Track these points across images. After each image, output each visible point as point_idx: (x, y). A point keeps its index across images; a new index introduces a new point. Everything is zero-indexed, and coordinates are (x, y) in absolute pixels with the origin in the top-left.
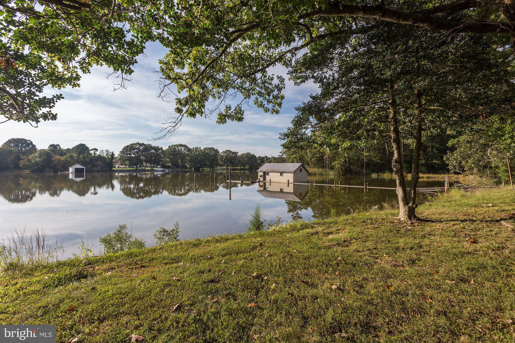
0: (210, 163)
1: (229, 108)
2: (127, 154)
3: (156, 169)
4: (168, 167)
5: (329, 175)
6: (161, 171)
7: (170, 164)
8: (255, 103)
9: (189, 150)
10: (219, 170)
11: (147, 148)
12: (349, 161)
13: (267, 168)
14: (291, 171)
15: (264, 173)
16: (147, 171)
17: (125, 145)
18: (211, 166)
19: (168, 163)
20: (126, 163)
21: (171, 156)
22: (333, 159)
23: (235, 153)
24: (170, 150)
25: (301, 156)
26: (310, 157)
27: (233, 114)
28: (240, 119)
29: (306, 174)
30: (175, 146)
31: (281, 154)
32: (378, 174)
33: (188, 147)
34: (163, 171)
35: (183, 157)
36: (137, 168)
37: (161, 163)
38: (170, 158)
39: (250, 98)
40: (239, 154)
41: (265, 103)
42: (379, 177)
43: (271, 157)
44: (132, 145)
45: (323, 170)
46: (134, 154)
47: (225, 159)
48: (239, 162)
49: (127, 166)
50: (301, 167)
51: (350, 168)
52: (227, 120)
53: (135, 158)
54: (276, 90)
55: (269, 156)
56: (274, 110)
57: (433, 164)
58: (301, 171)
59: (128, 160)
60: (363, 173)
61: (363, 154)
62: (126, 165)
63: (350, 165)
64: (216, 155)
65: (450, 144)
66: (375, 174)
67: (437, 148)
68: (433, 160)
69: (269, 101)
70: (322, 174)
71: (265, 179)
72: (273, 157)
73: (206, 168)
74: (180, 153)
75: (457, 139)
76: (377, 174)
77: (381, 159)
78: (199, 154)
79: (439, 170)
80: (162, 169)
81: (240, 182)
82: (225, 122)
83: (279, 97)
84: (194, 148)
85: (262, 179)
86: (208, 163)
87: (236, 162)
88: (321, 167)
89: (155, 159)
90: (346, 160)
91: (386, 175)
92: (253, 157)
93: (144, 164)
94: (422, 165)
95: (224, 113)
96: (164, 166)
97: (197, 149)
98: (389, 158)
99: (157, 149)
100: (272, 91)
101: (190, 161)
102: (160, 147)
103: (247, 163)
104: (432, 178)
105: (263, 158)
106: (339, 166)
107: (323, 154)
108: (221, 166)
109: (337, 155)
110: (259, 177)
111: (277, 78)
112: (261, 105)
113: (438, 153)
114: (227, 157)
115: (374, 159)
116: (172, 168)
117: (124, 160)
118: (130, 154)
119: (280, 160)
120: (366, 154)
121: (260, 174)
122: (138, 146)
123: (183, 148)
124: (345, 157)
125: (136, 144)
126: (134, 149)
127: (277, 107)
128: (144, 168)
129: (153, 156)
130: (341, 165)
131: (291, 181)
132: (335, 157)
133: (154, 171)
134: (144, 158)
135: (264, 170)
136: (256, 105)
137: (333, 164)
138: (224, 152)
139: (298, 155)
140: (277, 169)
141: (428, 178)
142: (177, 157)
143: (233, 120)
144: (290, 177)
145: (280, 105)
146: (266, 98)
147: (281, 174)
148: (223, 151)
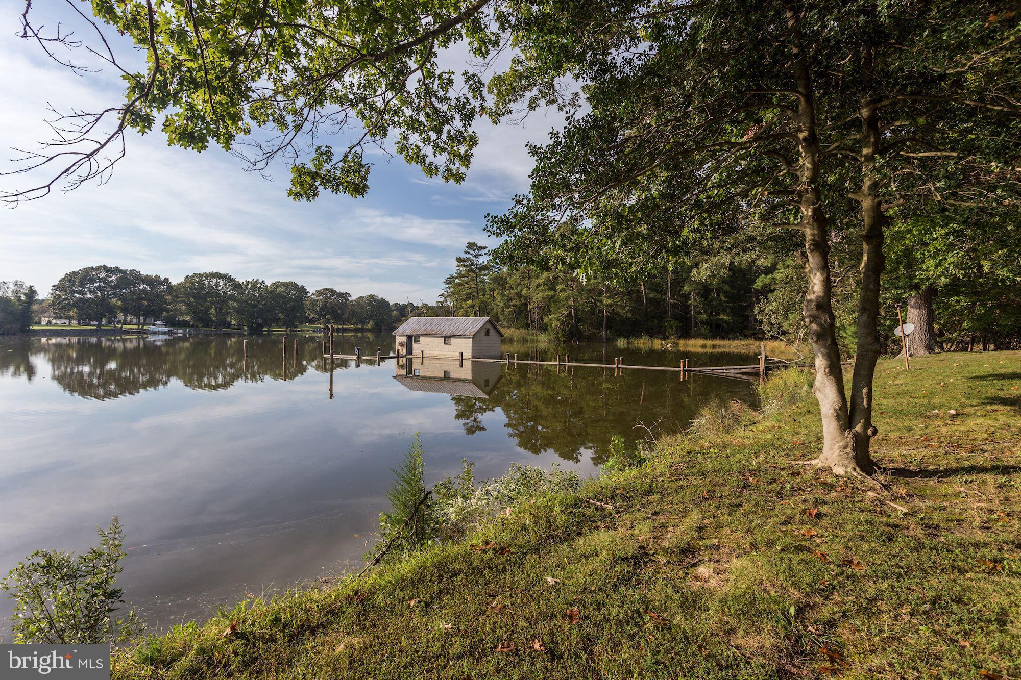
0: (288, 316)
1: (325, 154)
2: (73, 292)
3: (151, 328)
4: (185, 324)
5: (538, 341)
6: (165, 333)
7: (187, 318)
8: (401, 150)
9: (237, 286)
10: (307, 330)
11: (129, 279)
12: (576, 315)
13: (415, 328)
14: (467, 333)
15: (410, 338)
16: (128, 332)
17: (69, 271)
18: (290, 322)
19: (182, 314)
20: (71, 313)
21: (192, 300)
22: (546, 309)
23: (345, 296)
24: (188, 285)
25: (482, 302)
26: (502, 304)
27: (338, 173)
28: (359, 189)
29: (498, 339)
30: (201, 276)
31: (442, 300)
32: (628, 339)
33: (233, 280)
34: (170, 333)
35: (221, 301)
36: (99, 325)
37: (165, 314)
38: (188, 304)
39: (385, 135)
40: (354, 297)
41: (428, 150)
42: (631, 346)
43: (420, 305)
44: (87, 271)
45: (526, 331)
46: (91, 292)
47: (322, 309)
48: (353, 314)
49: (74, 322)
50: (489, 326)
51: (578, 329)
52: (321, 188)
53: (96, 303)
54: (457, 116)
55: (418, 303)
56: (449, 170)
57: (720, 323)
58: (487, 333)
59: (74, 306)
60: (602, 338)
61: (601, 302)
62: (69, 318)
63: (578, 322)
64: (301, 299)
65: (759, 283)
66: (622, 340)
67: (726, 292)
68: (719, 315)
69: (438, 149)
70: (524, 341)
71: (410, 351)
72: (426, 305)
73: (277, 326)
74: (213, 293)
75: (770, 276)
76: (626, 340)
77: (633, 311)
78: (260, 295)
79: (728, 333)
80: (166, 329)
81: (355, 357)
82: (316, 195)
83: (464, 138)
84: (248, 283)
85: (403, 351)
86: (281, 316)
87: (346, 315)
88: (522, 327)
89: (148, 306)
90: (571, 312)
91: (642, 341)
92: (383, 303)
93: (121, 316)
94: (702, 323)
95: (311, 166)
96: (171, 322)
97: (255, 284)
98: (647, 310)
99: (154, 282)
100: (447, 120)
101: (239, 311)
102: (162, 278)
103: (370, 317)
104: (720, 346)
105: (405, 306)
106: (558, 323)
107: (527, 300)
108: (312, 321)
109: (555, 302)
110: (397, 347)
111: (463, 79)
112: (416, 157)
113: (728, 302)
114: (325, 302)
115: (621, 312)
116: (193, 326)
117: (64, 307)
118: (83, 293)
119: (441, 311)
120: (607, 301)
121: (400, 339)
122: (103, 275)
123: (221, 282)
124: (569, 306)
125: (99, 268)
126: (93, 281)
127: (457, 166)
128: (120, 326)
129: (144, 299)
130: (562, 323)
131: (468, 354)
132: (549, 307)
133: (147, 332)
134: (119, 303)
135: (409, 332)
136: (403, 156)
137: (546, 320)
138: (319, 293)
139: (477, 302)
140: (437, 329)
141: (714, 347)
142: (206, 301)
143: (337, 190)
144: (465, 346)
145: (466, 159)
146: (429, 138)
147: (447, 338)
148: (317, 291)
